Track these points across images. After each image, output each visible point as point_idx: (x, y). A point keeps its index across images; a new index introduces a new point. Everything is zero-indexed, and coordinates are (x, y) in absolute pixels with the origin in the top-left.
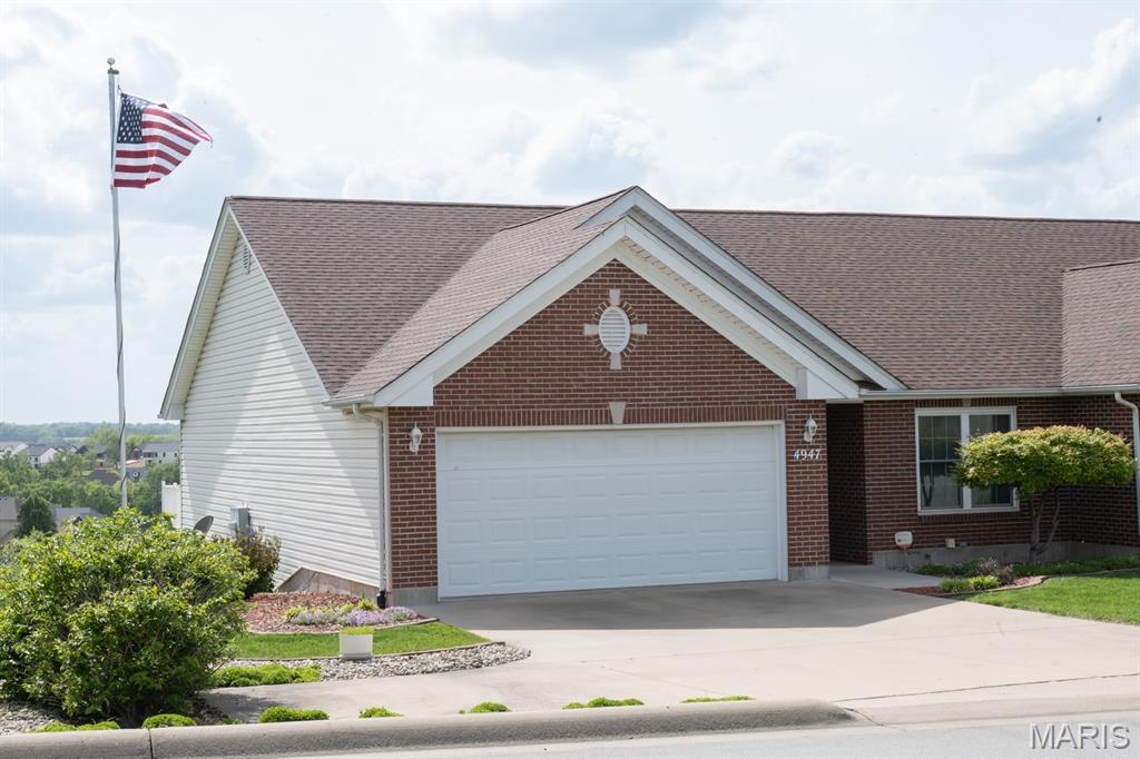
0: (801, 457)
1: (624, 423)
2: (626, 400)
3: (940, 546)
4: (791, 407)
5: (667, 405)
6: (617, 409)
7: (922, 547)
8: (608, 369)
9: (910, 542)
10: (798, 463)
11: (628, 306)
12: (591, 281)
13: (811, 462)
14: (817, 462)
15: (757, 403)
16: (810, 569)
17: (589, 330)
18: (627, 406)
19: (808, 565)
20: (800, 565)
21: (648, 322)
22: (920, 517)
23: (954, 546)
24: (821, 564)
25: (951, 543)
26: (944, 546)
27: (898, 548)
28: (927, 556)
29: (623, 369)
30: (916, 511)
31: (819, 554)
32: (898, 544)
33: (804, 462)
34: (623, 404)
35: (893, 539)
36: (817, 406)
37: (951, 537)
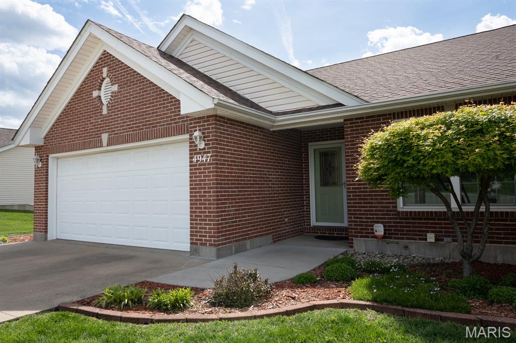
0: (197, 161)
1: (107, 146)
2: (109, 132)
3: (420, 239)
4: (191, 124)
5: (126, 132)
6: (105, 137)
7: (403, 239)
8: (101, 115)
9: (382, 233)
10: (196, 165)
11: (110, 75)
12: (96, 66)
13: (204, 165)
14: (209, 164)
15: (171, 124)
16: (203, 247)
17: (95, 94)
18: (110, 135)
19: (202, 244)
20: (197, 244)
21: (118, 83)
22: (399, 212)
23: (433, 240)
24: (211, 245)
25: (431, 237)
26: (426, 239)
27: (376, 237)
28: (406, 247)
29: (108, 113)
30: (396, 207)
31: (210, 236)
32: (376, 234)
33: (200, 165)
34: (107, 134)
35: (373, 230)
36: (209, 121)
37: (432, 232)
